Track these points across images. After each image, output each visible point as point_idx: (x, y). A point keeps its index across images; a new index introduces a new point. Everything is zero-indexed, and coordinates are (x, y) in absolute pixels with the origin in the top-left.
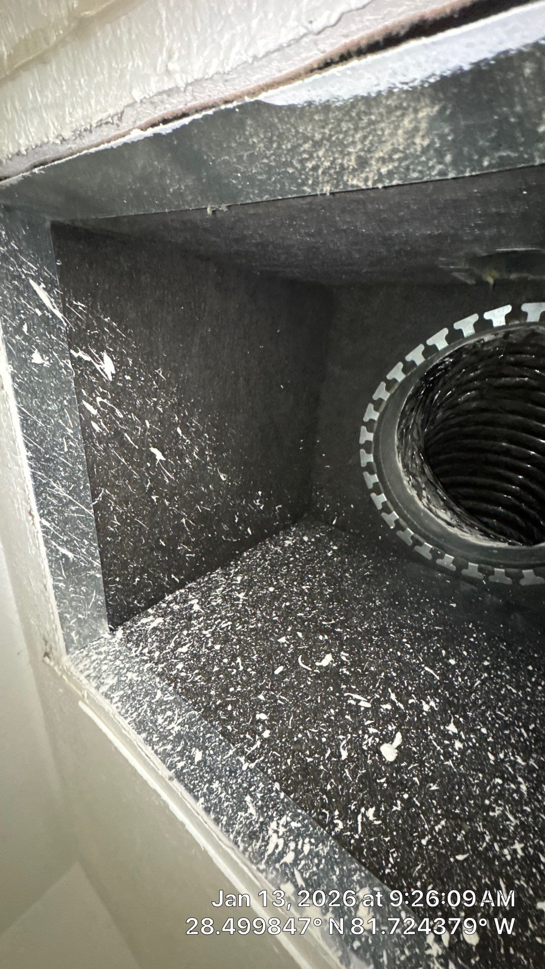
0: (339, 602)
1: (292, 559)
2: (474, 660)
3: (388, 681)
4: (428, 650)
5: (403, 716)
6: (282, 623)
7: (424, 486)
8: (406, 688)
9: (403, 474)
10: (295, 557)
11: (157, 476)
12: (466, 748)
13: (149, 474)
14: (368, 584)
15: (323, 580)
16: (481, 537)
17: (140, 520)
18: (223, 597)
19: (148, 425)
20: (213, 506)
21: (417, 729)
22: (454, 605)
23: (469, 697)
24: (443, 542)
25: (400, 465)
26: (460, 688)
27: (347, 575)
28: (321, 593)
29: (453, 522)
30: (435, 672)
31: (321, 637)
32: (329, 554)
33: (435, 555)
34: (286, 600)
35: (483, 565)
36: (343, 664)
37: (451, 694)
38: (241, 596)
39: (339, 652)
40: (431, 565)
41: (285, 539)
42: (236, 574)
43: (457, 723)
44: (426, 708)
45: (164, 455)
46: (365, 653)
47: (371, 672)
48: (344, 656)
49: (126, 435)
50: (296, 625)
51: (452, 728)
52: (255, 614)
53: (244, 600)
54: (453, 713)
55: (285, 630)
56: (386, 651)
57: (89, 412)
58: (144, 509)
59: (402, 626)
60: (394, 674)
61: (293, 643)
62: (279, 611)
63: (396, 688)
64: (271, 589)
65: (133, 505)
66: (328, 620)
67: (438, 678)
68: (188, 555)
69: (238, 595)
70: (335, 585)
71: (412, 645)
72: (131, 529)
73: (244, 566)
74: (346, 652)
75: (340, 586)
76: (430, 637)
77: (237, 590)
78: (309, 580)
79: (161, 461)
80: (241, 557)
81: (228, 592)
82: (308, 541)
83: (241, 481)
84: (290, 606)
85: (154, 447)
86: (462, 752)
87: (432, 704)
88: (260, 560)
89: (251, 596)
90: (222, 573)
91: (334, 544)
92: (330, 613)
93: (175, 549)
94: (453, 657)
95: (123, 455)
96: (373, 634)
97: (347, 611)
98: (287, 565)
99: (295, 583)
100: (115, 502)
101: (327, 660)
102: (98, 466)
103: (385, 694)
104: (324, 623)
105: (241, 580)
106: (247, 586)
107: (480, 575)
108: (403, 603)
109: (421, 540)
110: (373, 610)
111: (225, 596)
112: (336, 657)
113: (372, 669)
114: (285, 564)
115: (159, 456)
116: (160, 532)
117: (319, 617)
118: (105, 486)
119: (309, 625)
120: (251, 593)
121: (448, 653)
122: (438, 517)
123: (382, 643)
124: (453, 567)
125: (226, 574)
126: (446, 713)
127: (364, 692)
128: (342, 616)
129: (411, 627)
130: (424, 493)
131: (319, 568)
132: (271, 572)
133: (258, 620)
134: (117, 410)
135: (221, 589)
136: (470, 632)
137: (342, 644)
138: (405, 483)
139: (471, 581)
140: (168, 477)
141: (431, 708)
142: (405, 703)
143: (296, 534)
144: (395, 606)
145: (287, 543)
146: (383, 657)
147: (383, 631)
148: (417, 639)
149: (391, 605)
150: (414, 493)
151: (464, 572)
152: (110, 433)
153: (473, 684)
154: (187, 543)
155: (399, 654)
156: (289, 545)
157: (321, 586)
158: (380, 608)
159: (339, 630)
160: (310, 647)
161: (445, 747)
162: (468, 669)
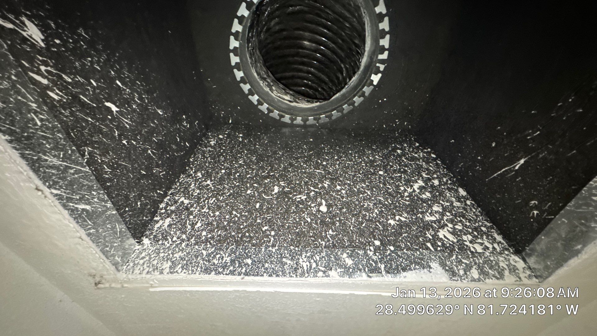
0: (262, 161)
1: (222, 151)
2: (331, 158)
3: (306, 183)
4: (313, 163)
5: (320, 193)
6: (243, 185)
7: (272, 84)
8: (315, 182)
9: (258, 80)
10: (223, 149)
11: (119, 124)
12: (346, 191)
13: (113, 125)
14: (270, 146)
15: (247, 154)
16: (307, 103)
17: (123, 162)
18: (198, 188)
19: (95, 84)
20: (162, 135)
21: (327, 195)
22: (312, 140)
23: (337, 173)
24: (293, 112)
25: (255, 74)
26: (333, 172)
27: (257, 146)
28: (251, 161)
29: (292, 100)
30: (321, 170)
31: (266, 181)
32: (241, 140)
33: (292, 120)
34: (235, 173)
35: (315, 117)
36: (284, 187)
37: (331, 176)
38: (209, 182)
39: (279, 183)
40: (292, 126)
41: (209, 142)
42: (195, 172)
43: (339, 185)
44: (326, 185)
45: (117, 106)
46: (290, 177)
47: (298, 184)
48: (282, 183)
49: (81, 97)
50: (250, 182)
51: (338, 188)
52: (224, 187)
53: (212, 184)
54: (336, 182)
55: (247, 187)
56: (298, 172)
57: (40, 83)
58: (122, 153)
59: (297, 158)
60: (307, 180)
61: (255, 191)
62: (236, 180)
63: (311, 184)
64: (223, 171)
65: (113, 153)
66: (264, 172)
67: (323, 172)
68: (161, 174)
69: (206, 183)
70: (255, 154)
71: (306, 164)
72: (120, 170)
73: (196, 166)
74: (282, 181)
75: (257, 153)
76: (311, 158)
77: (204, 181)
78: (240, 158)
79: (117, 111)
80: (190, 163)
81: (199, 184)
82: (224, 138)
83: (171, 112)
84: (240, 174)
85: (107, 102)
86: (346, 193)
87: (327, 183)
88: (204, 159)
89: (214, 180)
90: (186, 176)
91: (239, 133)
92: (262, 168)
93: (153, 174)
94: (324, 161)
95: (87, 115)
96: (288, 168)
97: (270, 163)
98: (222, 154)
99: (234, 162)
100: (99, 155)
101: (276, 189)
102: (73, 130)
103: (309, 189)
104: (263, 174)
105: (202, 175)
106: (208, 176)
107: (315, 122)
108: (291, 148)
109: (283, 114)
110: (281, 157)
111: (199, 187)
112: (279, 186)
113: (297, 182)
114: (220, 155)
115: (114, 109)
116: (139, 165)
117: (258, 173)
118: (86, 145)
119: (256, 178)
120: (213, 179)
121: (321, 161)
122: (284, 99)
123: (294, 170)
124: (302, 123)
125: (189, 176)
126: (334, 183)
127: (300, 193)
128: (268, 167)
129: (301, 157)
130: (274, 88)
131: (241, 149)
132: (215, 162)
133: (229, 190)
134: (64, 76)
135: (193, 185)
136: (324, 148)
137: (278, 179)
138: (262, 84)
139: (312, 126)
140: (127, 123)
141: (328, 184)
142: (318, 188)
143: (214, 137)
144: (289, 151)
145: (212, 143)
146: (298, 175)
147: (291, 165)
148: (306, 161)
149: (287, 151)
150: (267, 89)
151: (308, 123)
152: (69, 99)
153: (336, 168)
154: (158, 166)
155: (303, 171)
156: (214, 144)
157: (248, 158)
158: (283, 155)
159: (272, 174)
160: (265, 188)
161: (340, 195)
162: (331, 163)
